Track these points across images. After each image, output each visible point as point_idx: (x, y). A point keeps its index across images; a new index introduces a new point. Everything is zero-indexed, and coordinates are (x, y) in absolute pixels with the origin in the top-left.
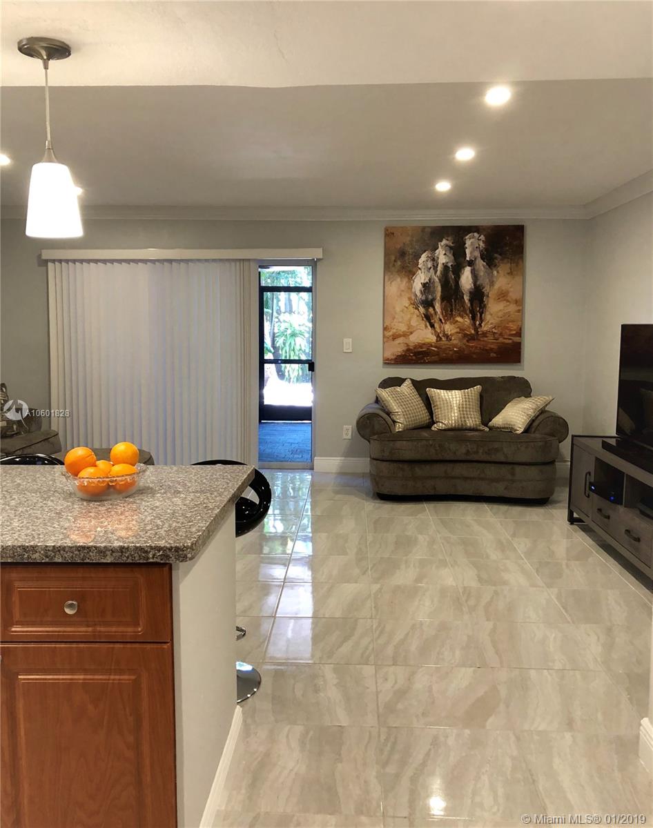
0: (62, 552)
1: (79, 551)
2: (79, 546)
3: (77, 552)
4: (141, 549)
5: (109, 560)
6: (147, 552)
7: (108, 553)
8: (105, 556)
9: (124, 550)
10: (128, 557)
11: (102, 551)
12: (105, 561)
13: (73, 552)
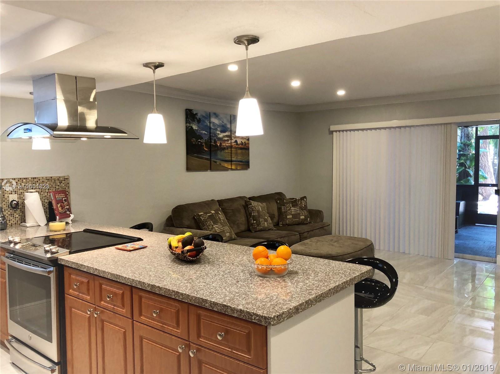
0: (217, 306)
1: (223, 307)
2: (224, 305)
3: (222, 307)
4: (248, 313)
5: (235, 315)
6: (251, 315)
7: (236, 311)
8: (234, 313)
9: (242, 312)
10: (243, 317)
11: (233, 310)
12: (234, 315)
13: (221, 307)
